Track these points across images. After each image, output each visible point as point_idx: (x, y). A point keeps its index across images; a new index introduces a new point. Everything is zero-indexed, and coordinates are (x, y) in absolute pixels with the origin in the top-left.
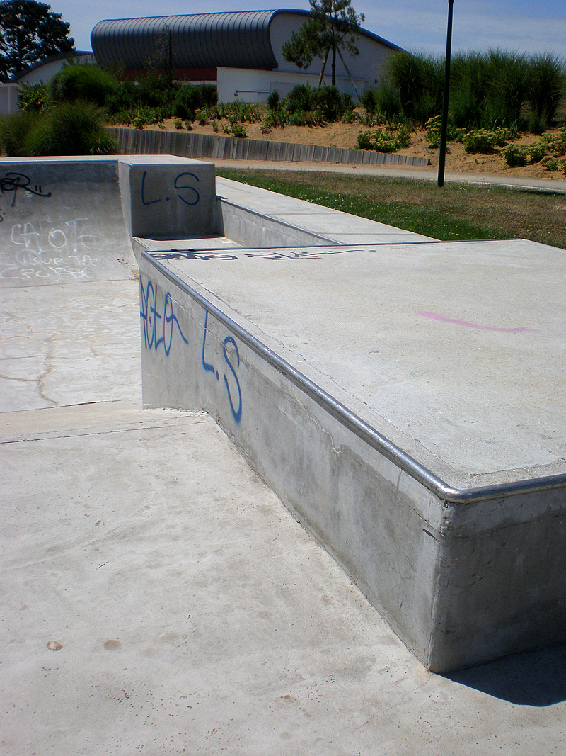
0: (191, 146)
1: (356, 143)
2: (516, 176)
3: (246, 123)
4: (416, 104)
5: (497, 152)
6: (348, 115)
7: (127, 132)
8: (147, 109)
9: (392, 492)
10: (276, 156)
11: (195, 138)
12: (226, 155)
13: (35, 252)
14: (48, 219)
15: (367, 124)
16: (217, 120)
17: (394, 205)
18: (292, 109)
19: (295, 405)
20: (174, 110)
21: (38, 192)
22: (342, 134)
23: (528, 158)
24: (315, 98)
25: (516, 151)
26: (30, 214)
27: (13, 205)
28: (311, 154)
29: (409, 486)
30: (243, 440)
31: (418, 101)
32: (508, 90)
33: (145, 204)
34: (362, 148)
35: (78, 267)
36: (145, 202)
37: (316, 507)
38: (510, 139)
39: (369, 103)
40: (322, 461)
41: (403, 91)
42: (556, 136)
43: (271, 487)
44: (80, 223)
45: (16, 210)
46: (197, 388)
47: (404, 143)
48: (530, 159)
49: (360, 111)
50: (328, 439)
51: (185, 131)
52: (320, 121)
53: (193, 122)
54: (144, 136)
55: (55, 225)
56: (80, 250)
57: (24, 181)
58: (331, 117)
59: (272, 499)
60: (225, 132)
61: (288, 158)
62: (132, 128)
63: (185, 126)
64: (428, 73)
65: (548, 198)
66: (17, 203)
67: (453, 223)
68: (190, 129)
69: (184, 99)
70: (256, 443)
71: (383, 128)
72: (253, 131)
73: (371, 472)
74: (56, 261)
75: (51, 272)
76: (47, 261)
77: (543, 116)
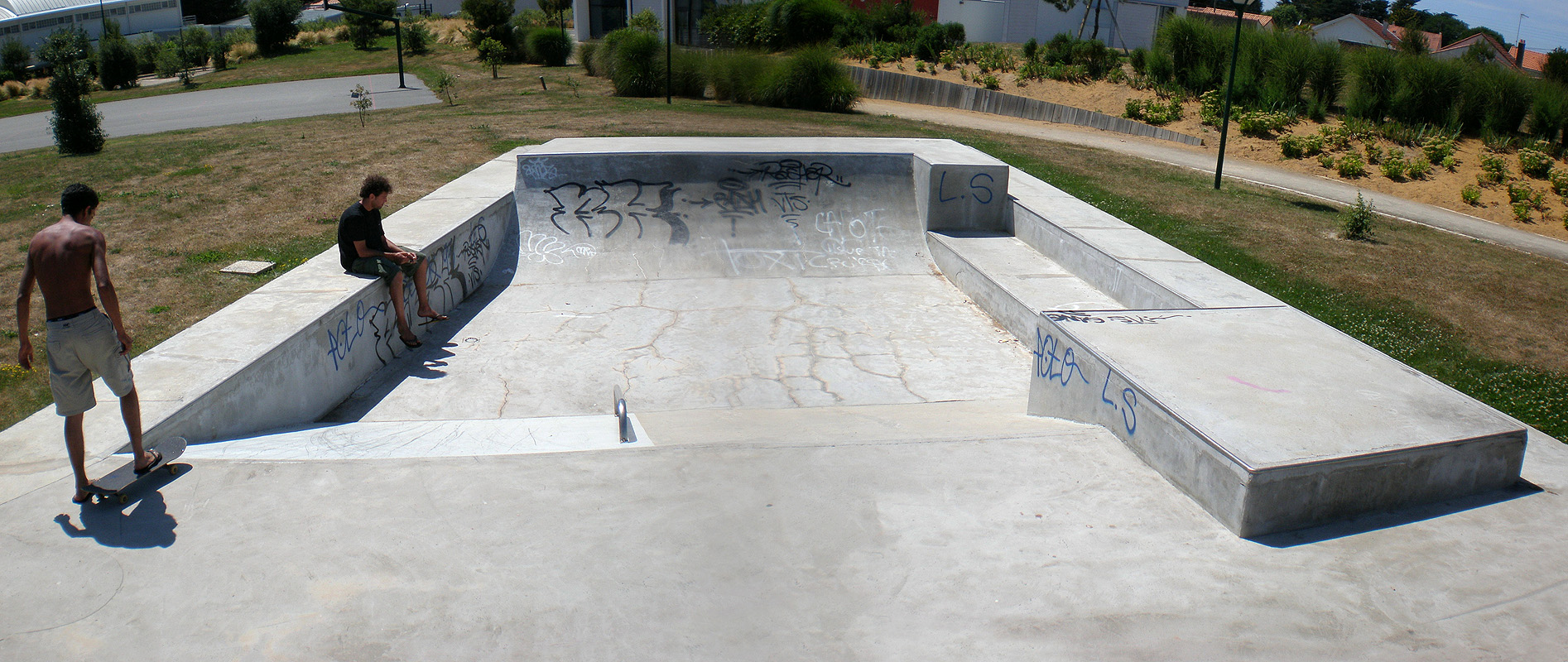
0: (935, 93)
1: (1124, 111)
2: (1291, 172)
3: (998, 72)
4: (1190, 73)
5: (1274, 138)
6: (1115, 74)
7: (861, 71)
8: (882, 44)
9: (1228, 470)
10: (1033, 114)
11: (941, 86)
12: (976, 106)
13: (838, 241)
14: (848, 209)
15: (1136, 86)
16: (964, 65)
17: (1177, 220)
18: (1052, 60)
19: (1175, 430)
20: (915, 48)
21: (839, 182)
22: (1106, 95)
23: (1305, 150)
24: (1078, 52)
25: (1294, 143)
26: (832, 203)
27: (817, 194)
28: (1073, 117)
29: (1235, 468)
30: (1134, 443)
31: (1192, 67)
32: (1289, 72)
33: (942, 201)
34: (1130, 117)
35: (878, 258)
36: (942, 199)
37: (1184, 478)
38: (1288, 124)
39: (1139, 62)
40: (1190, 457)
41: (1178, 57)
42: (1334, 130)
43: (1155, 468)
44: (877, 214)
45: (819, 198)
46: (1095, 410)
47: (1176, 115)
48: (1306, 151)
49: (1127, 68)
50: (1195, 447)
51: (927, 76)
52: (1083, 78)
53: (936, 64)
54: (880, 77)
55: (854, 215)
56: (878, 241)
57: (827, 171)
58: (1095, 73)
59: (1156, 474)
60: (974, 81)
61: (1046, 118)
62: (866, 66)
63: (927, 69)
64: (1205, 42)
65: (1320, 215)
66: (820, 192)
67: (1233, 249)
68: (934, 73)
69: (927, 38)
70: (1145, 446)
71: (1153, 93)
72: (1007, 81)
73: (1217, 462)
74: (858, 251)
75: (855, 262)
76: (850, 251)
77: (1323, 103)
